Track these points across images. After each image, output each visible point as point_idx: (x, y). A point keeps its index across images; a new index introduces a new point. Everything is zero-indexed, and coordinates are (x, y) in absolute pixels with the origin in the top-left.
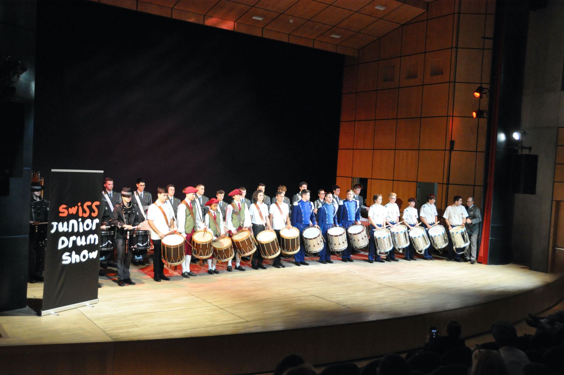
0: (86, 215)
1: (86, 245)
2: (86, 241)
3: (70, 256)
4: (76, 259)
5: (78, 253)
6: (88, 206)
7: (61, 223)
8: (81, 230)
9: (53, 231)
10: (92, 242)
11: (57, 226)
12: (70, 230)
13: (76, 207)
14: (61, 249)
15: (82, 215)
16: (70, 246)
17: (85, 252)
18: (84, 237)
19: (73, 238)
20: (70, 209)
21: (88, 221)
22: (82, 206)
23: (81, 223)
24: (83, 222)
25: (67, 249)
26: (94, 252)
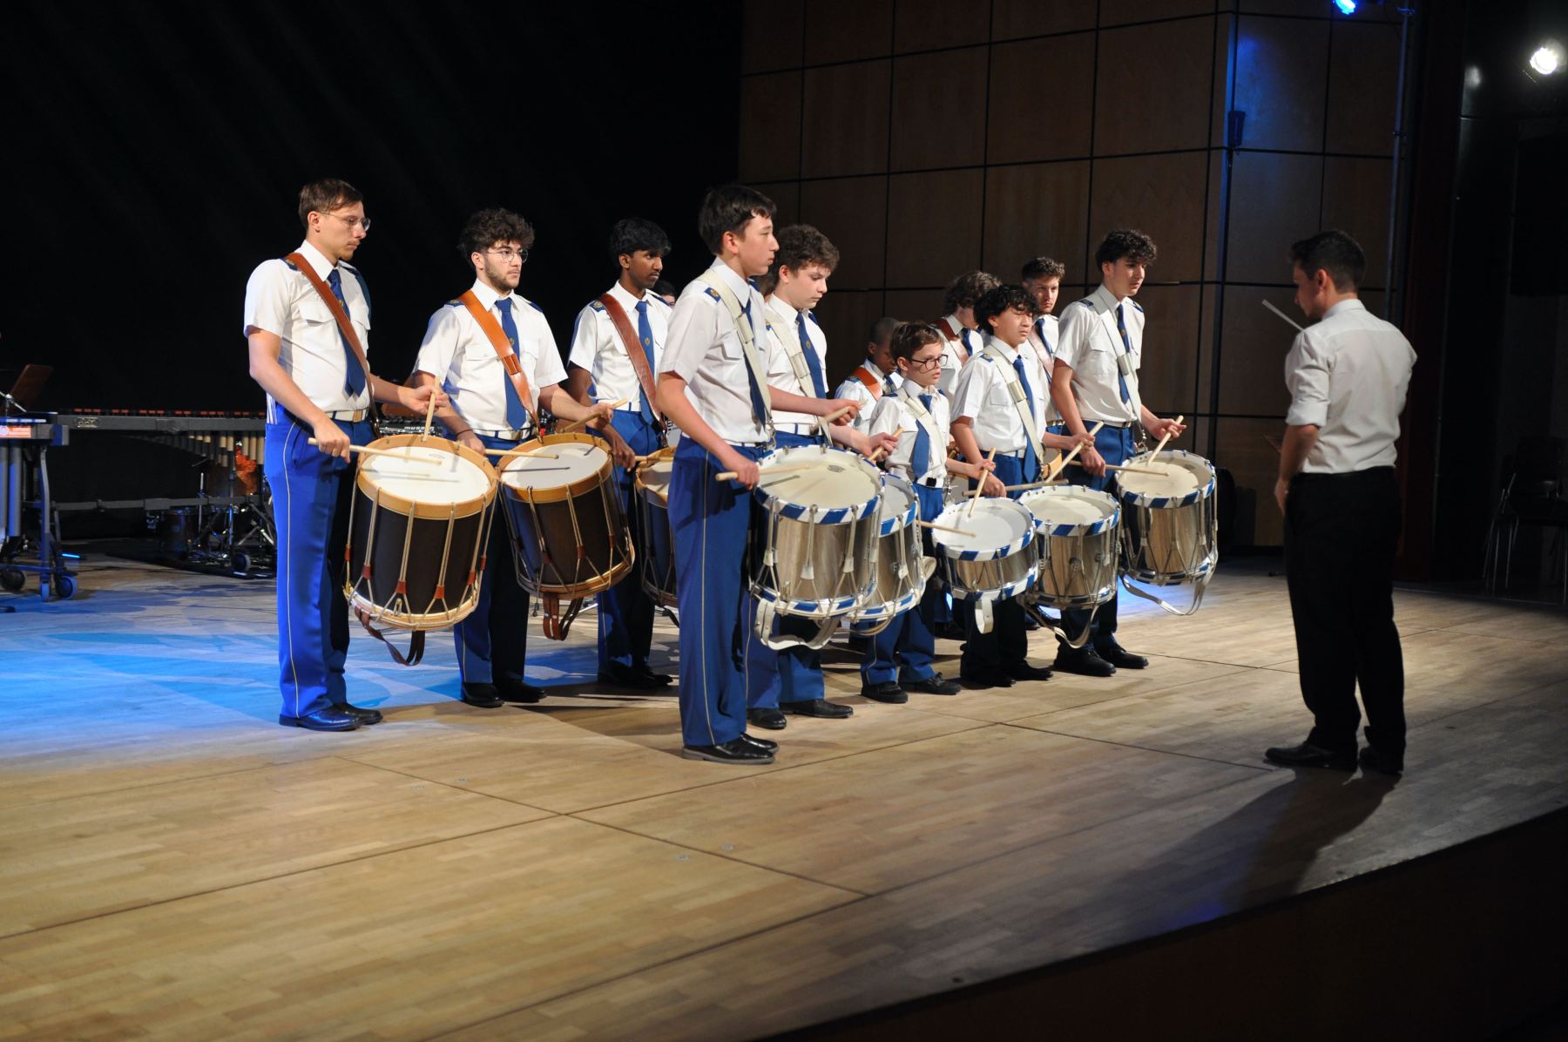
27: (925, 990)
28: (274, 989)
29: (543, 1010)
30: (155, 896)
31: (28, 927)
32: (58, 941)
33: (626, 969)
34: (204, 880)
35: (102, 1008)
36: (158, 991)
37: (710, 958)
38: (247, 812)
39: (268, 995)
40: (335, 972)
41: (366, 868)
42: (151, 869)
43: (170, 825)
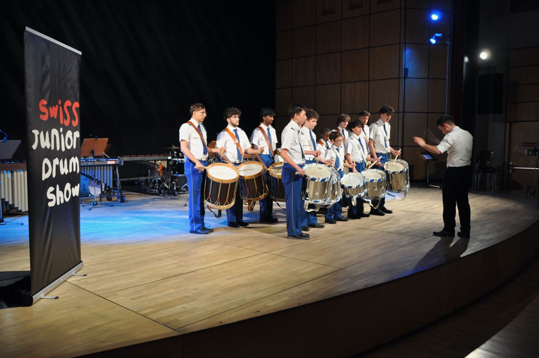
0: (67, 123)
1: (69, 173)
2: (68, 168)
3: (54, 192)
4: (60, 197)
5: (62, 189)
6: (68, 107)
7: (42, 133)
8: (63, 149)
9: (35, 147)
10: (74, 170)
11: (39, 136)
12: (53, 148)
13: (57, 106)
14: (45, 179)
15: (63, 123)
16: (54, 176)
17: (68, 186)
18: (66, 161)
19: (56, 161)
20: (50, 108)
21: (69, 134)
22: (62, 105)
23: (62, 135)
24: (65, 133)
25: (51, 182)
26: (76, 186)
27: (360, 288)
28: (220, 291)
29: (279, 294)
30: (184, 272)
31: (160, 279)
32: (169, 281)
33: (294, 285)
34: (193, 269)
35: (186, 294)
36: (195, 291)
37: (311, 283)
38: (193, 253)
39: (219, 292)
40: (231, 287)
41: (226, 265)
42: (179, 266)
43: (178, 257)
